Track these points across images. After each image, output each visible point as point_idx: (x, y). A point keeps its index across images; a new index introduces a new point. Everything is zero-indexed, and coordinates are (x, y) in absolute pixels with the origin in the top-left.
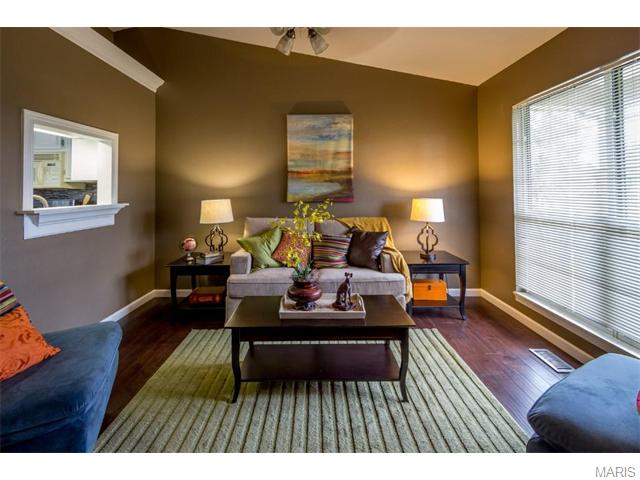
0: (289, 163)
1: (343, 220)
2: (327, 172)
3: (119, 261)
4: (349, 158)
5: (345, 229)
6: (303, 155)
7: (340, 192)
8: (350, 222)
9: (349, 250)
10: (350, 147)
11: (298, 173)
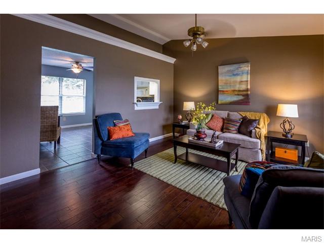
0: (220, 87)
1: (241, 113)
2: (236, 91)
3: (160, 120)
4: (248, 84)
5: (241, 117)
6: (225, 83)
7: (242, 100)
8: (244, 114)
9: (240, 126)
10: (248, 78)
11: (223, 91)
